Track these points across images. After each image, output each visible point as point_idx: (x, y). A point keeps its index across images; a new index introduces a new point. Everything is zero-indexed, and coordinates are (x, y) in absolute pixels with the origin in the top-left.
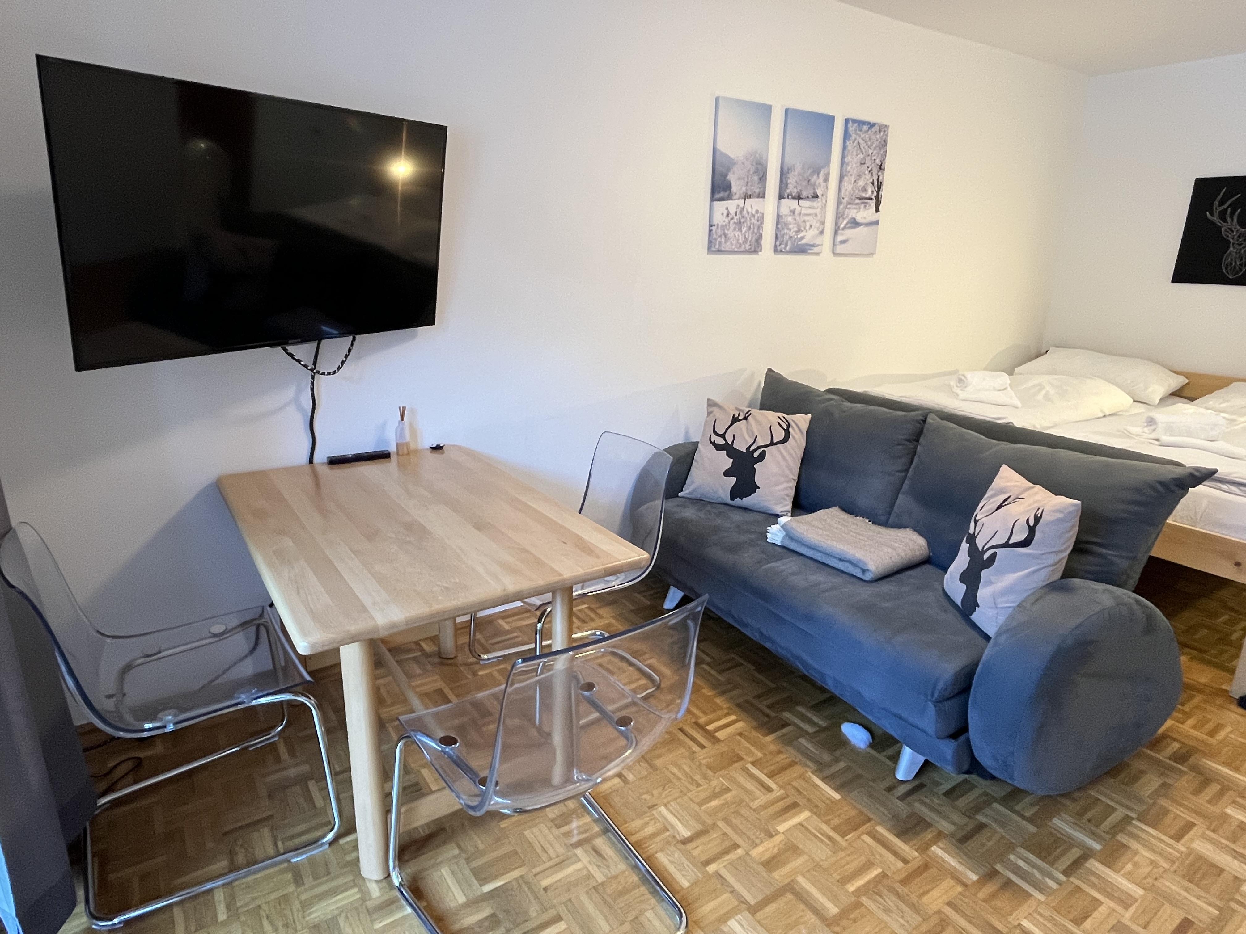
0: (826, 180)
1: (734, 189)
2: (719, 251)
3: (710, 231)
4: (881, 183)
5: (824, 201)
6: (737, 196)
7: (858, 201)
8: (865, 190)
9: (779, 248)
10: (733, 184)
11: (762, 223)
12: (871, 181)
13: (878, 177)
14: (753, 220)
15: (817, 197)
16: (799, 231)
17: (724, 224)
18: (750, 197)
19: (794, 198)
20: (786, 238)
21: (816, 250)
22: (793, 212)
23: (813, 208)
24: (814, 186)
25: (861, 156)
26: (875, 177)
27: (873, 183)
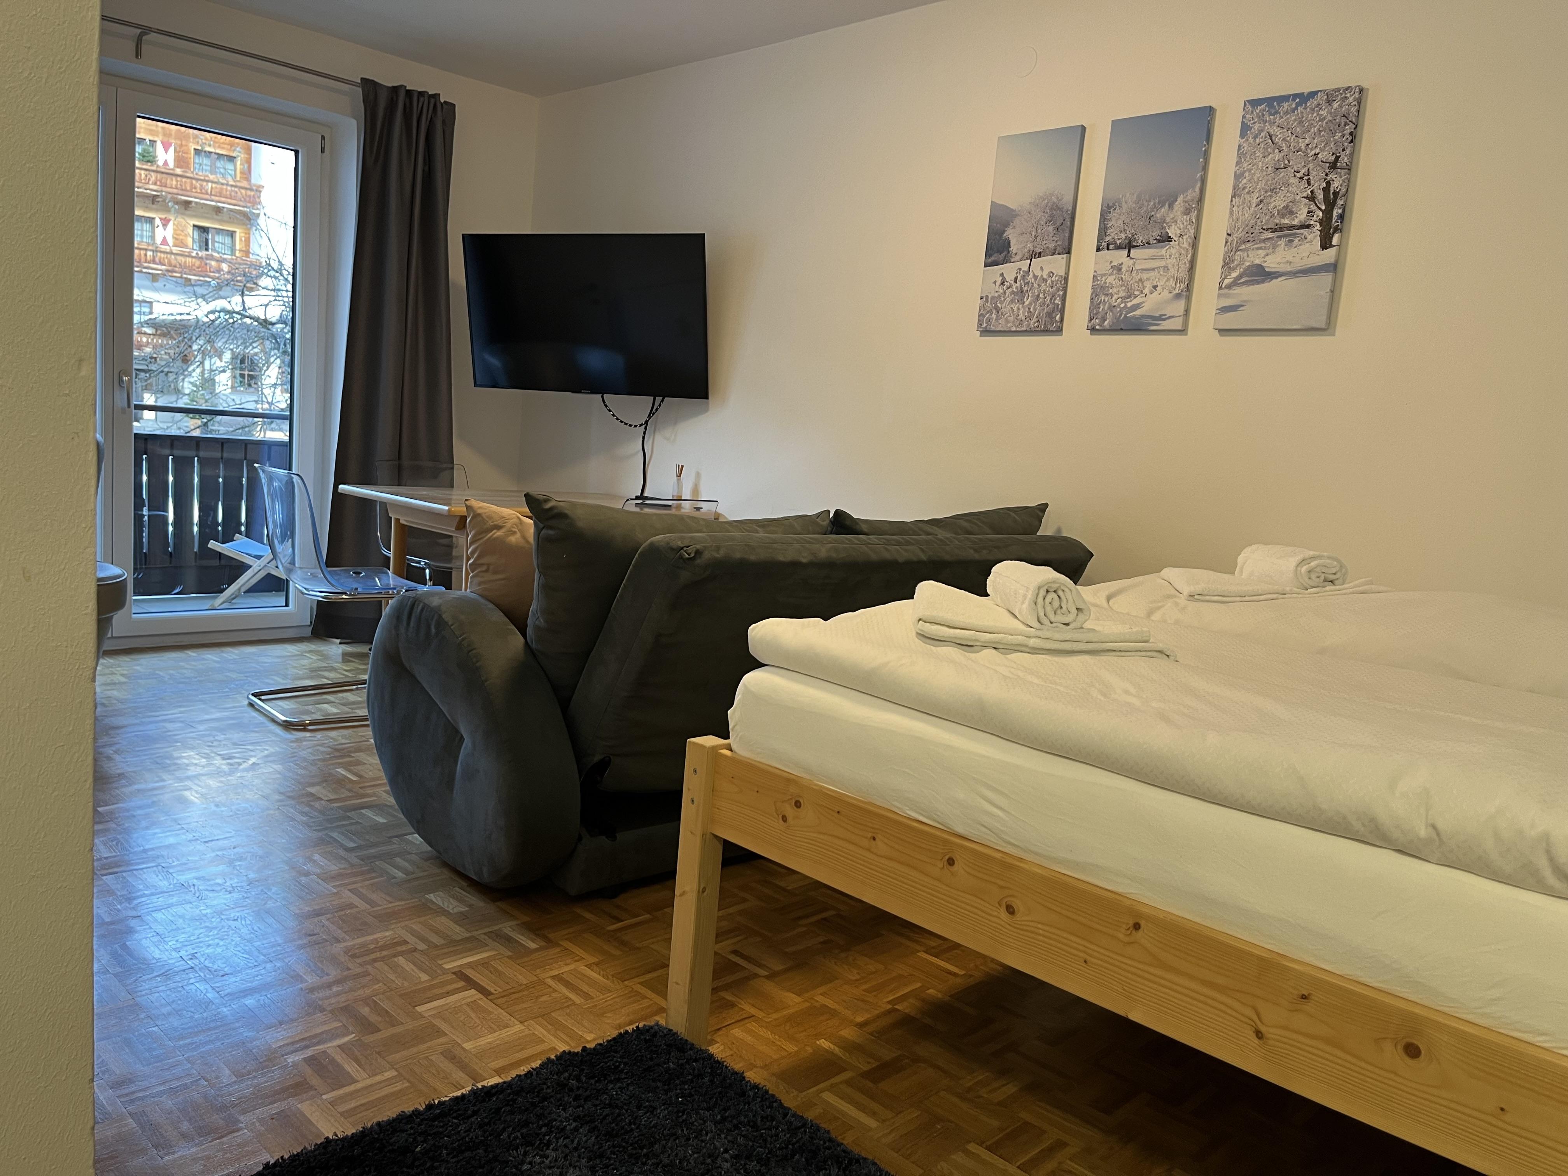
1: (1014, 248)
6: (1018, 257)
8: (1291, 210)
10: (1013, 242)
12: (1307, 194)
13: (1328, 184)
14: (1044, 287)
15: (1169, 239)
16: (1130, 296)
17: (996, 295)
18: (1040, 255)
19: (1119, 248)
20: (1107, 310)
21: (1171, 325)
22: (1120, 268)
23: (1162, 258)
24: (1161, 224)
25: (1276, 156)
26: (1319, 186)
27: (1311, 198)
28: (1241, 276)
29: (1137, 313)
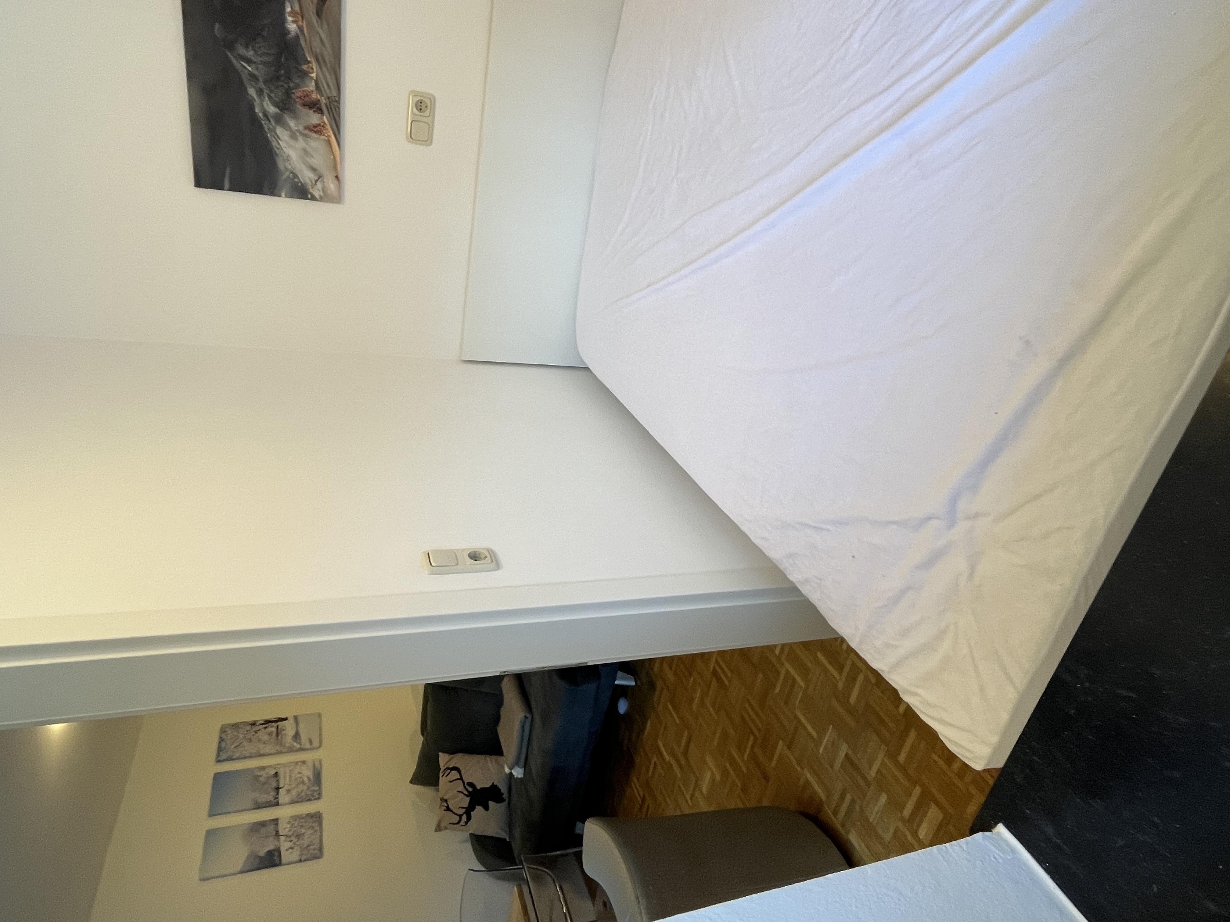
0: (263, 768)
1: (271, 847)
2: (321, 849)
3: (305, 860)
4: (265, 721)
5: (279, 766)
6: (276, 843)
7: (279, 737)
8: (270, 734)
9: (317, 796)
10: (267, 849)
11: (298, 816)
12: (263, 729)
13: (261, 724)
14: (296, 824)
15: (277, 773)
16: (303, 782)
17: (299, 850)
18: (277, 832)
19: (278, 793)
20: (309, 793)
21: (317, 765)
22: (289, 791)
23: (285, 773)
24: (268, 778)
25: (245, 744)
26: (261, 727)
27: (265, 728)
28: (297, 742)
29: (311, 777)
